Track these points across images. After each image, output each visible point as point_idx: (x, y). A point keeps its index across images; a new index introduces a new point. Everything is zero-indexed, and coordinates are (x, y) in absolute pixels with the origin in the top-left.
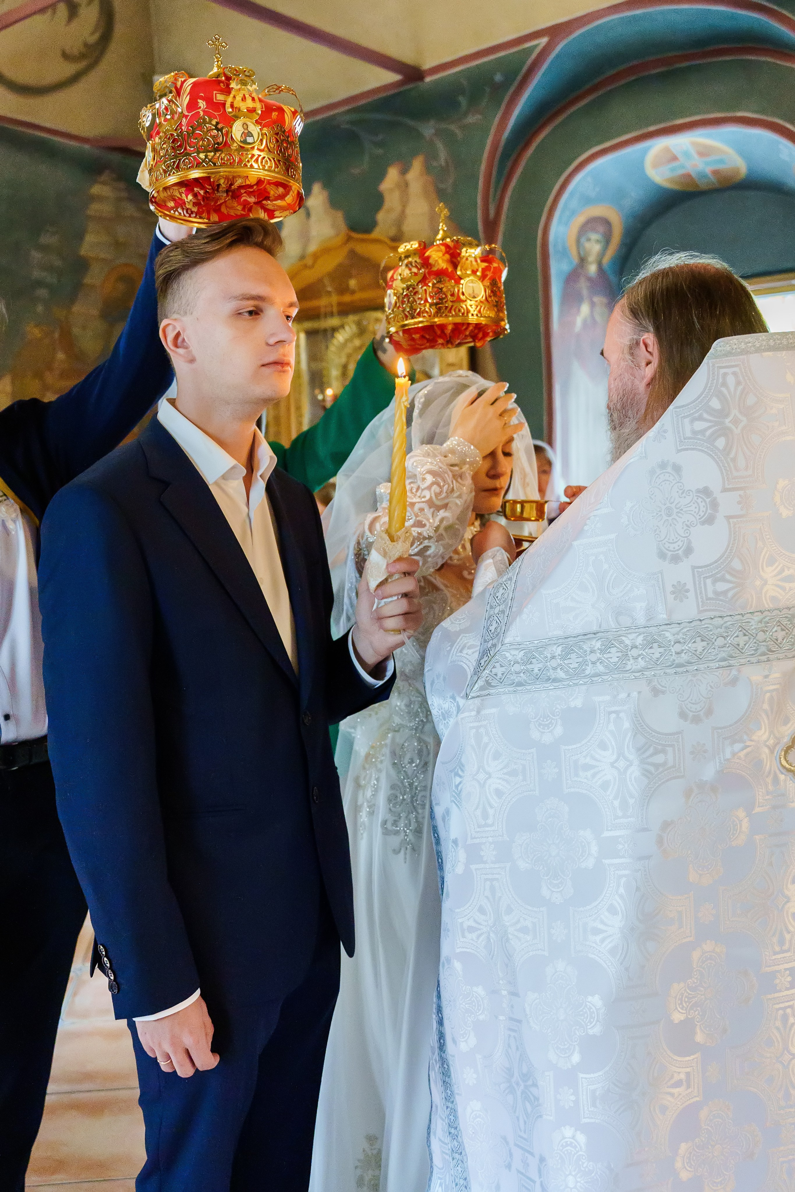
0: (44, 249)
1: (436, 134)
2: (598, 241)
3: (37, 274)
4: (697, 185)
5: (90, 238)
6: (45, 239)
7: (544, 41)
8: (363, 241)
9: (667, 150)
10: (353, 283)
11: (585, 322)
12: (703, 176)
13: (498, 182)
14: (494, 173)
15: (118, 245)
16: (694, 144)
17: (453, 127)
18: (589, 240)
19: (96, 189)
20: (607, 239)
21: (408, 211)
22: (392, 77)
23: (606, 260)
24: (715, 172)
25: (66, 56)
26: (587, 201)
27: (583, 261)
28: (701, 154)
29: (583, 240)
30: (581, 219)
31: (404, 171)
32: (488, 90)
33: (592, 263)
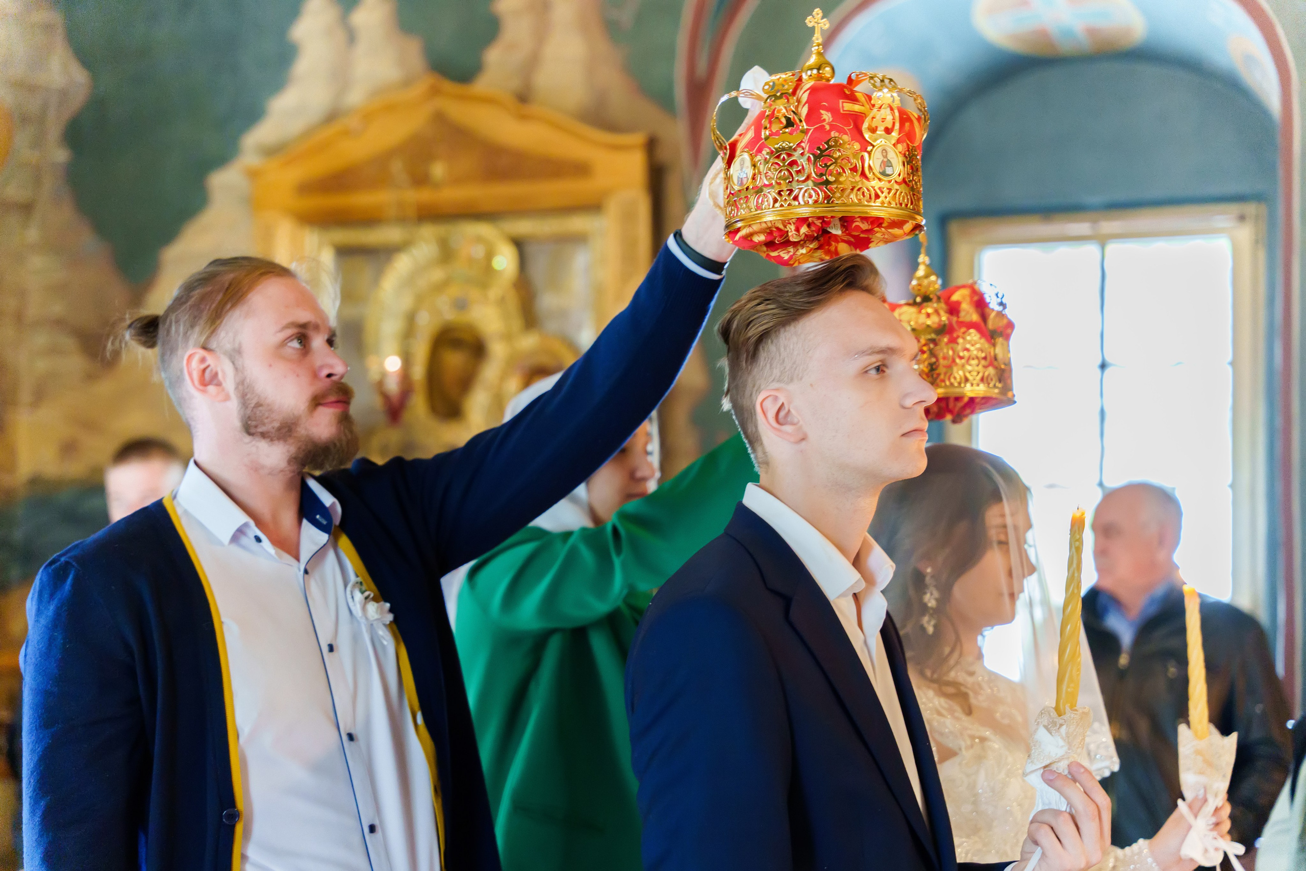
4: (1054, 48)
8: (461, 96)
10: (438, 170)
12: (1069, 34)
13: (715, 15)
21: (547, 51)
24: (1092, 32)
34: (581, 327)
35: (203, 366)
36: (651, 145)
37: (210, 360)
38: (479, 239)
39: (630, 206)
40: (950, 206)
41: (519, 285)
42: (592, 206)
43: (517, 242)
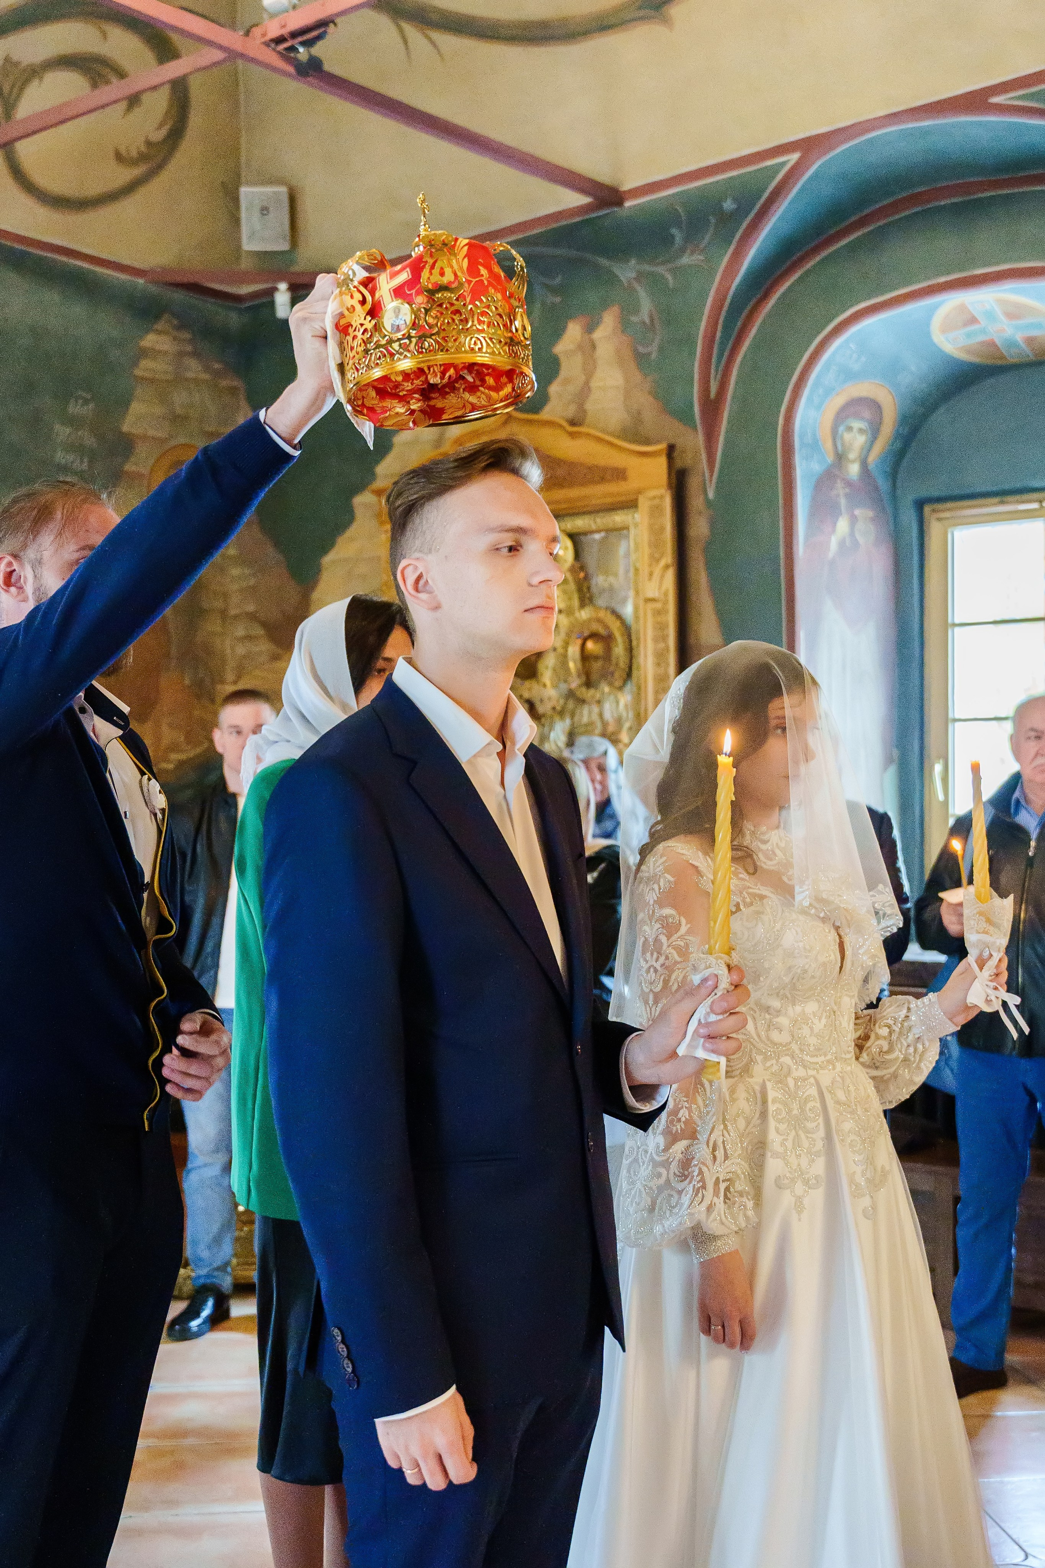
0: (73, 422)
1: (637, 279)
2: (861, 431)
3: (61, 457)
4: (1002, 357)
5: (136, 408)
6: (75, 409)
7: (795, 157)
8: (530, 422)
9: (962, 308)
11: (842, 543)
12: (1011, 344)
13: (723, 345)
14: (719, 334)
15: (177, 420)
16: (1000, 301)
17: (660, 270)
18: (850, 429)
19: (150, 340)
20: (875, 431)
21: (594, 384)
22: (576, 199)
23: (872, 458)
24: (1030, 341)
25: (119, 157)
26: (848, 375)
27: (840, 458)
28: (1010, 316)
29: (841, 429)
30: (839, 401)
31: (590, 329)
32: (713, 220)
33: (853, 461)
34: (624, 601)
35: (9, 570)
36: (671, 452)
37: (15, 566)
39: (657, 501)
40: (924, 493)
41: (572, 570)
42: (631, 504)
43: (574, 537)
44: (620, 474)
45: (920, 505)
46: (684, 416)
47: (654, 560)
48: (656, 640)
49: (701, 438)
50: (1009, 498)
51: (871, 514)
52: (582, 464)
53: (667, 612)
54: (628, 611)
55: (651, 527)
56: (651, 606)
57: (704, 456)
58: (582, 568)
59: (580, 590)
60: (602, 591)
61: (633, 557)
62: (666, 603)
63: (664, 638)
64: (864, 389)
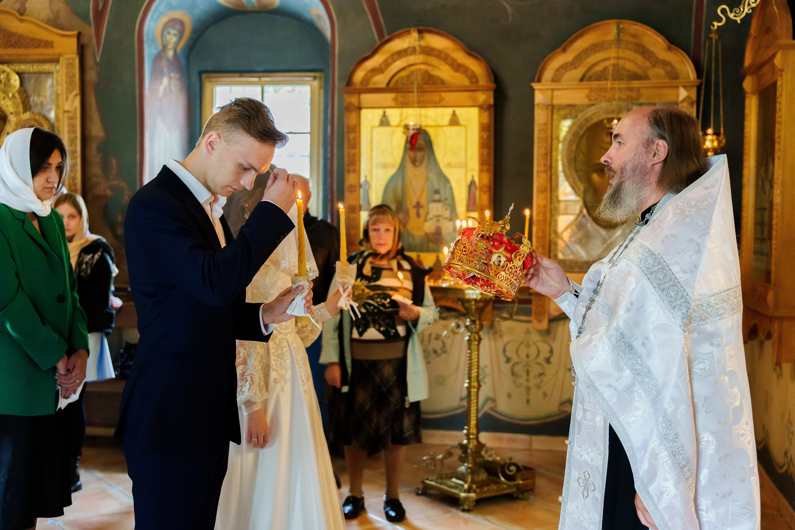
2: (175, 35)
4: (244, 7)
11: (165, 90)
12: (250, 2)
18: (169, 33)
20: (181, 35)
23: (179, 49)
24: (259, 1)
27: (165, 47)
29: (166, 33)
33: (170, 49)
34: (50, 110)
36: (79, 36)
38: (4, 72)
39: (70, 61)
40: (203, 68)
41: (19, 92)
42: (56, 61)
43: (19, 74)
44: (49, 44)
45: (200, 73)
46: (85, 18)
47: (69, 91)
48: (69, 132)
49: (92, 30)
50: (244, 74)
51: (178, 76)
52: (26, 37)
53: (76, 119)
54: (52, 115)
55: (67, 74)
56: (66, 115)
57: (94, 40)
58: (25, 91)
59: (23, 103)
60: (36, 105)
61: (55, 88)
62: (75, 114)
63: (75, 132)
64: (177, 15)
